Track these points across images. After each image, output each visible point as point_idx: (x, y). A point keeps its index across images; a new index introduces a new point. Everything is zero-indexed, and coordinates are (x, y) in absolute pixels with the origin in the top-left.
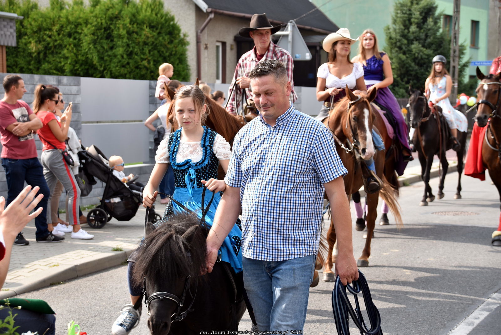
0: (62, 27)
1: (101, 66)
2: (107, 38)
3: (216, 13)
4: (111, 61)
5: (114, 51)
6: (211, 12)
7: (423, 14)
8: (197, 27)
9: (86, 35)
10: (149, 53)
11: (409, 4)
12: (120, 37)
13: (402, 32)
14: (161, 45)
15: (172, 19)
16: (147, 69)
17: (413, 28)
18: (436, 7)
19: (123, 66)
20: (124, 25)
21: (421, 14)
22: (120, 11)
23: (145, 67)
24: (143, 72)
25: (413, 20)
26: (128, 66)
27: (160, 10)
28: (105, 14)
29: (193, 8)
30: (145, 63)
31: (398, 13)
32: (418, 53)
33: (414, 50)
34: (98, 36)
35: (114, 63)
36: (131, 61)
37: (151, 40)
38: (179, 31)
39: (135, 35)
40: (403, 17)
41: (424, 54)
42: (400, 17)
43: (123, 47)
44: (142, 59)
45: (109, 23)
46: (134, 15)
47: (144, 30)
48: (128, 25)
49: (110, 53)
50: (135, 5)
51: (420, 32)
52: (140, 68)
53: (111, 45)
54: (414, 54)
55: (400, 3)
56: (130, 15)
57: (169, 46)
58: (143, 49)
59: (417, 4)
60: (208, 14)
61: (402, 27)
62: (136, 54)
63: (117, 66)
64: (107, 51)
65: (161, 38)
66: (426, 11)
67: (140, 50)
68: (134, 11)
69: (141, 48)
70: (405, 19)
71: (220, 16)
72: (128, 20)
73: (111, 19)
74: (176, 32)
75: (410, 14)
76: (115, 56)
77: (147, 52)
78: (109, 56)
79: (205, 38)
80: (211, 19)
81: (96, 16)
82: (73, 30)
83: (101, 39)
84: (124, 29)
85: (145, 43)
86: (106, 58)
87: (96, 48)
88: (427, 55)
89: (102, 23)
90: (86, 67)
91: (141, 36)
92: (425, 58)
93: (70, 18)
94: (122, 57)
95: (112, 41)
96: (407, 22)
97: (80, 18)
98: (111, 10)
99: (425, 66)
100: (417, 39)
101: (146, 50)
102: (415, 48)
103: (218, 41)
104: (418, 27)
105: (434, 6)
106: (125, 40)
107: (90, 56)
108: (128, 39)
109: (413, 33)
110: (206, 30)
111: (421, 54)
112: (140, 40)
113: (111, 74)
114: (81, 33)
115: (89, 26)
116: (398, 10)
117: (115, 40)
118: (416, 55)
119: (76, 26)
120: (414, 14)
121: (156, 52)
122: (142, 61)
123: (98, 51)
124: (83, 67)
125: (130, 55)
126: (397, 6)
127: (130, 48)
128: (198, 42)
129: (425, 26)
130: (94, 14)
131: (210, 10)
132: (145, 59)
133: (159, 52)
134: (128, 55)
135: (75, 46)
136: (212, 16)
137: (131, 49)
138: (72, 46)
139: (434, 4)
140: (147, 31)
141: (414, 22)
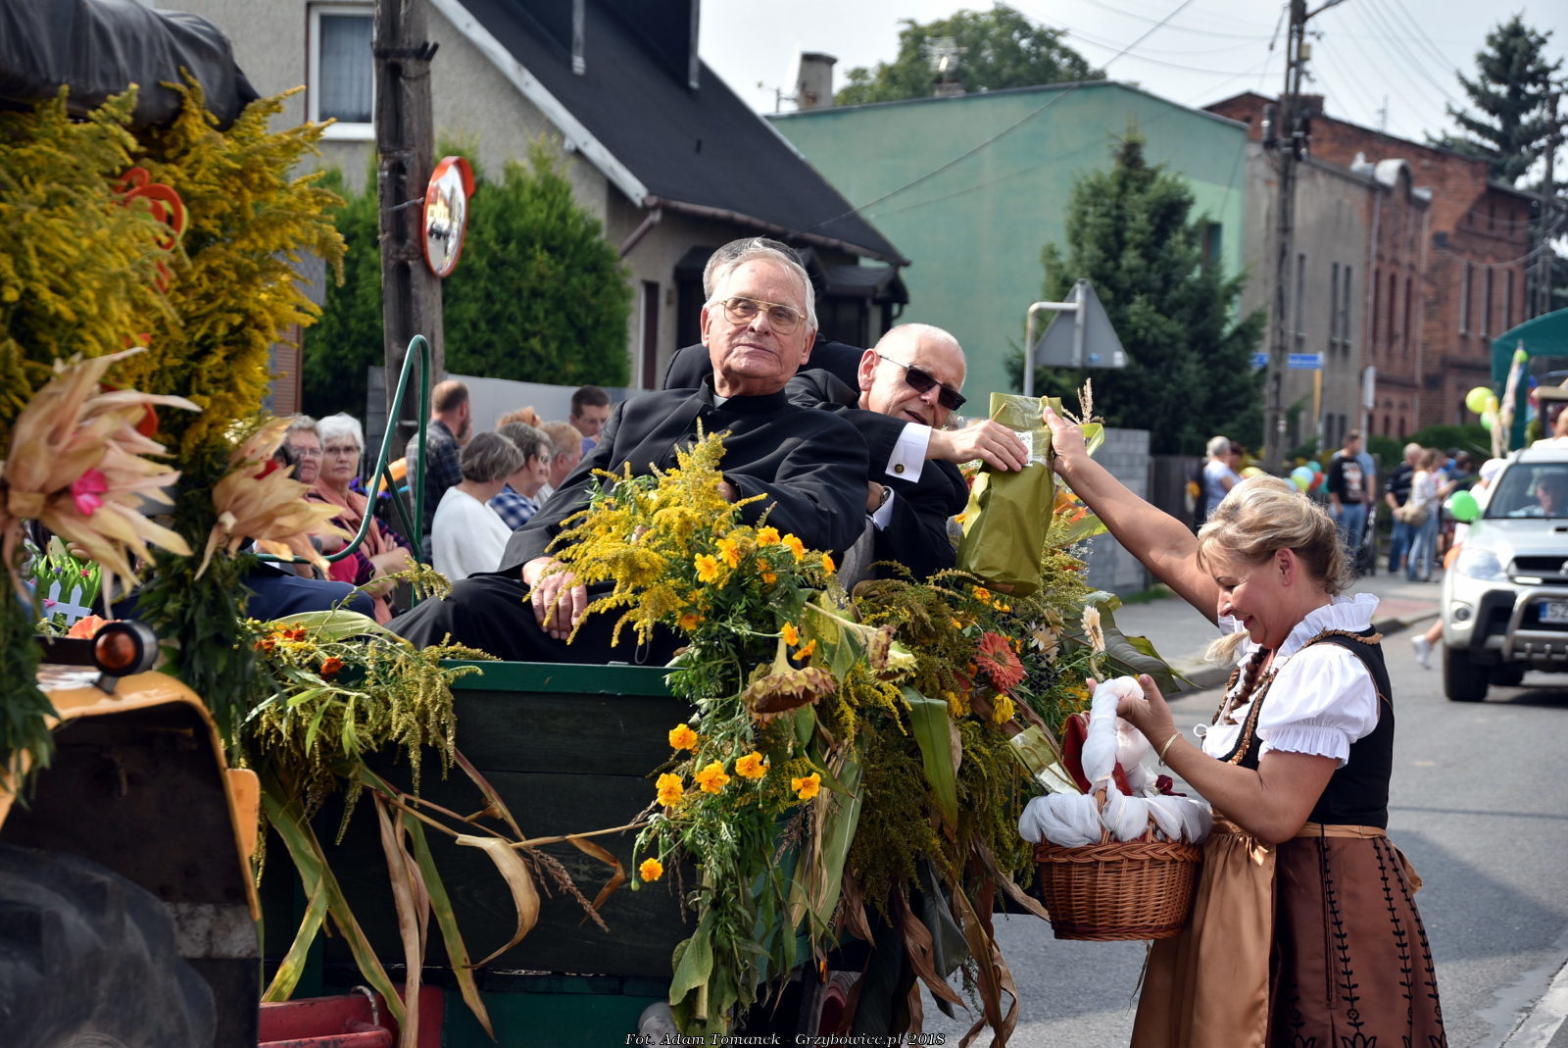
3: (670, 213)
7: (1157, 220)
10: (546, 318)
11: (1115, 189)
13: (1100, 267)
14: (575, 299)
16: (539, 360)
17: (1131, 258)
18: (1190, 202)
19: (473, 351)
21: (1150, 220)
23: (533, 353)
24: (528, 368)
25: (1128, 235)
29: (602, 193)
30: (535, 343)
31: (1085, 213)
32: (1147, 330)
33: (1134, 319)
36: (495, 338)
37: (550, 285)
39: (511, 273)
40: (1103, 225)
41: (1163, 332)
42: (1095, 226)
43: (476, 300)
44: (527, 335)
47: (534, 258)
51: (1149, 270)
52: (522, 358)
54: (1135, 332)
55: (1091, 186)
56: (491, 218)
57: (593, 302)
58: (529, 308)
59: (1140, 190)
61: (1100, 254)
62: (511, 319)
65: (574, 281)
66: (1162, 211)
67: (521, 309)
68: (496, 205)
69: (524, 304)
70: (1106, 230)
71: (677, 218)
75: (1121, 218)
77: (541, 315)
84: (479, 254)
85: (536, 294)
88: (1171, 336)
91: (525, 273)
92: (1165, 345)
94: (475, 326)
96: (1112, 241)
99: (1163, 365)
100: (1144, 288)
101: (539, 309)
102: (1135, 314)
104: (1143, 256)
105: (1186, 197)
108: (490, 279)
109: (1131, 271)
111: (1155, 330)
112: (525, 285)
116: (1086, 203)
118: (1141, 333)
120: (1133, 219)
121: (561, 316)
122: (526, 339)
124: (360, 350)
125: (494, 321)
126: (1080, 194)
127: (493, 303)
129: (1163, 254)
131: (653, 201)
132: (535, 335)
133: (568, 316)
134: (489, 322)
136: (657, 217)
137: (498, 306)
139: (1185, 193)
140: (542, 257)
141: (1132, 239)
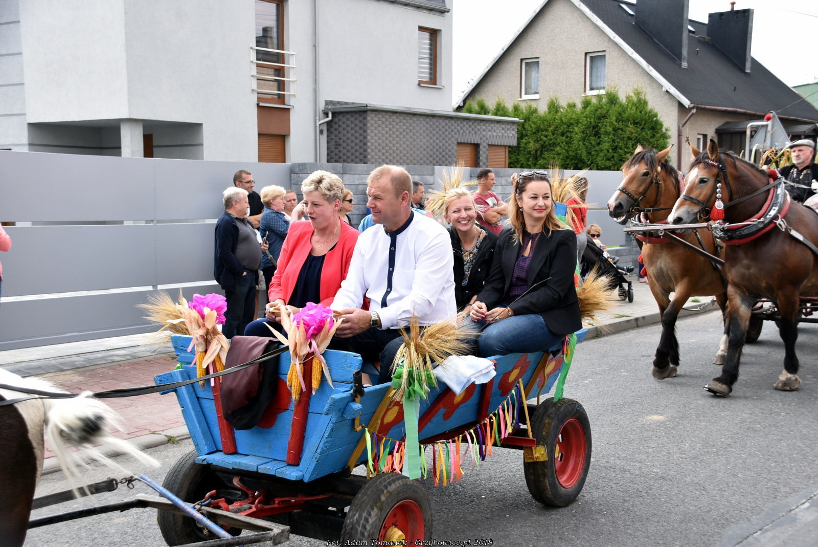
0: (557, 127)
1: (589, 160)
2: (595, 135)
3: (698, 108)
4: (597, 155)
5: (600, 146)
6: (693, 108)
8: (679, 122)
9: (577, 134)
12: (607, 133)
14: (644, 140)
15: (656, 116)
19: (609, 159)
20: (611, 123)
22: (608, 111)
26: (612, 159)
27: (644, 107)
28: (594, 114)
29: (676, 105)
34: (587, 134)
35: (601, 157)
36: (615, 154)
37: (634, 135)
38: (662, 126)
39: (620, 132)
43: (609, 142)
45: (597, 121)
46: (620, 114)
47: (629, 127)
48: (614, 122)
49: (597, 148)
50: (621, 105)
53: (598, 142)
56: (616, 114)
57: (651, 140)
58: (627, 144)
60: (690, 109)
62: (621, 149)
63: (603, 160)
64: (594, 147)
65: (644, 133)
68: (620, 110)
71: (702, 111)
72: (614, 118)
73: (599, 118)
74: (659, 127)
76: (602, 151)
78: (596, 151)
79: (686, 132)
80: (693, 114)
81: (586, 117)
82: (566, 130)
83: (590, 136)
84: (610, 127)
85: (629, 138)
86: (593, 153)
87: (584, 144)
89: (591, 122)
90: (576, 162)
91: (625, 132)
93: (563, 119)
94: (608, 151)
95: (599, 137)
97: (572, 119)
98: (600, 110)
103: (699, 134)
106: (610, 137)
107: (579, 152)
108: (614, 135)
110: (688, 124)
112: (625, 136)
113: (597, 166)
114: (573, 132)
115: (580, 125)
117: (602, 136)
119: (568, 126)
123: (587, 147)
124: (573, 161)
125: (615, 149)
128: (680, 135)
130: (584, 115)
131: (692, 105)
132: (629, 153)
134: (613, 149)
135: (567, 143)
136: (694, 111)
137: (616, 144)
138: (564, 143)
140: (631, 128)
